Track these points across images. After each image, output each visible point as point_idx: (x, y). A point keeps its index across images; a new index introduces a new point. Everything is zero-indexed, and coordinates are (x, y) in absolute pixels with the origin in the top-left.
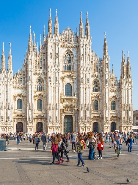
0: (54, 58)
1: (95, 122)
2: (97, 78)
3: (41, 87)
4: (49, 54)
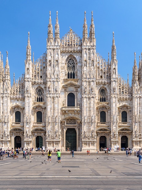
0: (53, 66)
2: (104, 86)
3: (42, 98)
4: (48, 61)
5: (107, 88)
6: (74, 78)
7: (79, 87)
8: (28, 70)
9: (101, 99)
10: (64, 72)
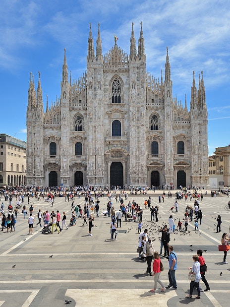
0: (95, 89)
1: (153, 170)
2: (156, 111)
3: (81, 127)
4: (88, 83)
5: (160, 114)
6: (120, 102)
7: (126, 113)
8: (65, 95)
9: (152, 126)
10: (108, 96)
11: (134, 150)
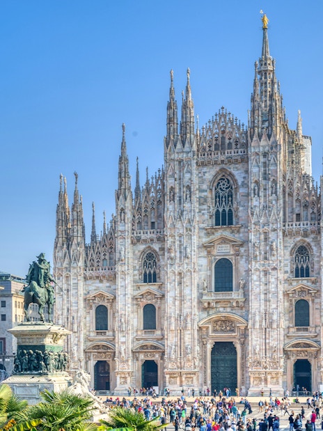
0: (180, 200)
1: (299, 358)
2: (306, 239)
3: (155, 274)
4: (167, 190)
5: (312, 244)
6: (231, 223)
7: (241, 245)
8: (123, 214)
9: (297, 269)
10: (206, 211)
11: (257, 318)
